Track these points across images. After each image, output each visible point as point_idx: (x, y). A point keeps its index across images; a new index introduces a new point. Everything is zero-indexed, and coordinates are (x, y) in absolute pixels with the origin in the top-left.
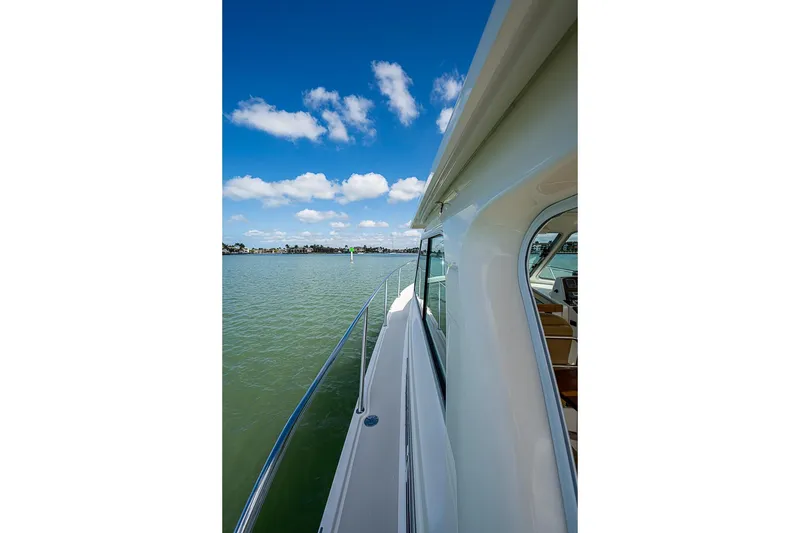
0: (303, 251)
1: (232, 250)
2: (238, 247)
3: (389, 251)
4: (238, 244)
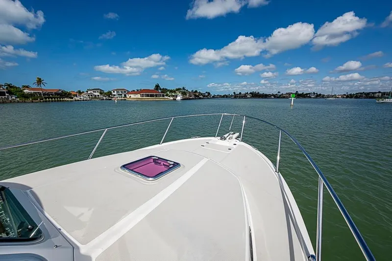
0: (244, 96)
1: (204, 96)
2: (207, 94)
3: (323, 96)
4: (207, 92)
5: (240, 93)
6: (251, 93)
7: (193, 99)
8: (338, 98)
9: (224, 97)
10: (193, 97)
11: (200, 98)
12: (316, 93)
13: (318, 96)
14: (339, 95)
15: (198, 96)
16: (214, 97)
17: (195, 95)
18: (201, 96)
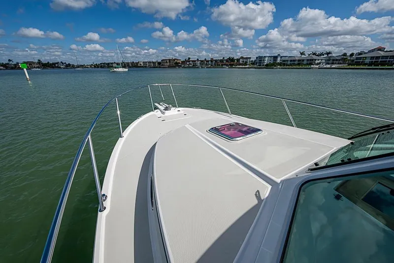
8: (87, 68)
12: (64, 62)
13: (68, 66)
14: (87, 65)
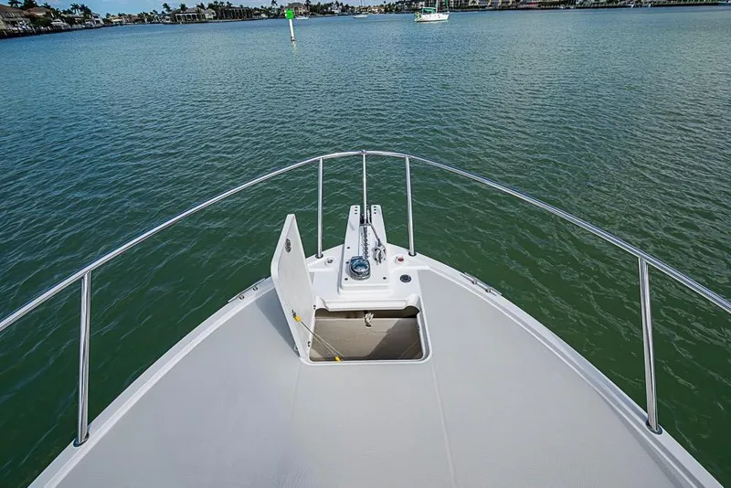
0: (197, 16)
3: (353, 11)
5: (183, 7)
6: (211, 6)
7: (25, 34)
9: (141, 19)
10: (24, 25)
11: (58, 30)
13: (345, 9)
14: (374, 7)
15: (48, 23)
16: (108, 22)
17: (33, 19)
18: (58, 23)
